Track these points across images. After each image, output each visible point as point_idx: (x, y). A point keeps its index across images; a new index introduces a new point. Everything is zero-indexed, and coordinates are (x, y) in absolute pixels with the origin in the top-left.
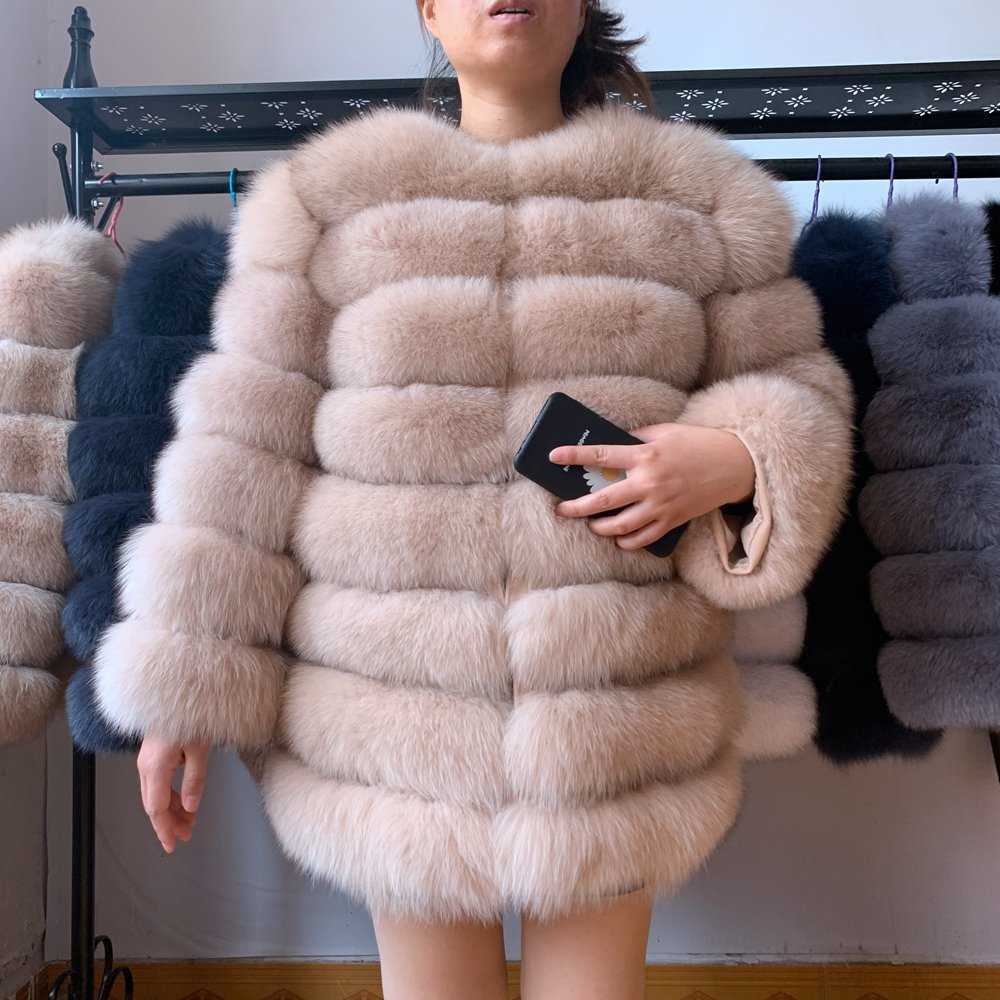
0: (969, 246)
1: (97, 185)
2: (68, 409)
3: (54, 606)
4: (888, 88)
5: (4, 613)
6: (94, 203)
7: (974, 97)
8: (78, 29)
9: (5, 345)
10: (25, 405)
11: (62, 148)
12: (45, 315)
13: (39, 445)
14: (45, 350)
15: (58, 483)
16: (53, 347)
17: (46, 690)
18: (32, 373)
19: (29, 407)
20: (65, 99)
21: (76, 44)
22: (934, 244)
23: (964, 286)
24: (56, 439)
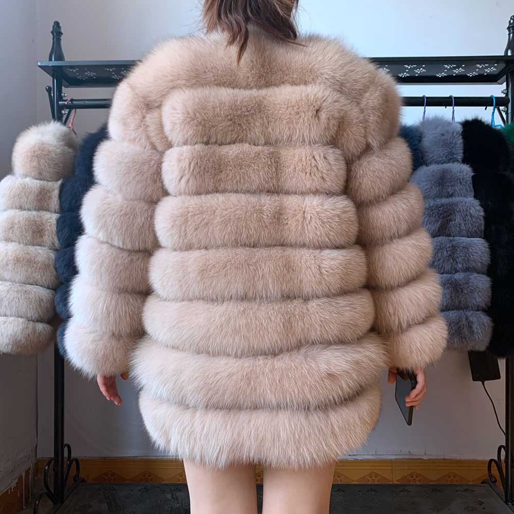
0: (454, 142)
1: (65, 104)
2: (56, 208)
3: (51, 295)
4: (424, 66)
5: (29, 298)
6: (63, 112)
7: (462, 70)
8: (56, 32)
9: (28, 180)
10: (37, 207)
11: (50, 88)
12: (45, 166)
13: (43, 225)
14: (45, 182)
15: (52, 241)
16: (49, 181)
17: (48, 332)
18: (40, 193)
19: (39, 208)
20: (52, 66)
21: (55, 39)
22: (439, 140)
23: (451, 159)
24: (51, 222)
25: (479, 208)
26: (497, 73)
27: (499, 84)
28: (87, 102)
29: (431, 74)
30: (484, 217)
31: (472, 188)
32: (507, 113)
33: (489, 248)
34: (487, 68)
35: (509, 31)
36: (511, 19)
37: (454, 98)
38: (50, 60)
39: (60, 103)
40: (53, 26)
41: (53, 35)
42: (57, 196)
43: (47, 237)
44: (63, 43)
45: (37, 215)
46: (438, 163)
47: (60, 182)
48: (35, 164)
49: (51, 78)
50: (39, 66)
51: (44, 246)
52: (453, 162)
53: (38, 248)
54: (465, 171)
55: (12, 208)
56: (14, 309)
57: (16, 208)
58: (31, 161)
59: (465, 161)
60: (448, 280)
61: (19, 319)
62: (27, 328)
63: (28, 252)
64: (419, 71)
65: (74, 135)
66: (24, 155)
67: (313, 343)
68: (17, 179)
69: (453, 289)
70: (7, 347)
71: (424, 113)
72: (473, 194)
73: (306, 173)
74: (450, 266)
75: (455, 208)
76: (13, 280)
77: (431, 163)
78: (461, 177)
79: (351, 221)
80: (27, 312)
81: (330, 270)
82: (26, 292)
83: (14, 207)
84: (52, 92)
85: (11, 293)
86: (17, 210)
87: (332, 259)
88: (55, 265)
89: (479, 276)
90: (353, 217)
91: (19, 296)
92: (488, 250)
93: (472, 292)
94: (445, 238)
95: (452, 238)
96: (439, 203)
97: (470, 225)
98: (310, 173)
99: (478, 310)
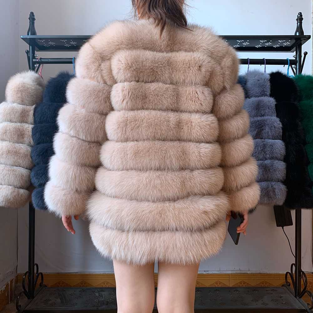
0: (265, 84)
1: (36, 61)
2: (32, 122)
3: (28, 173)
4: (248, 41)
5: (16, 174)
6: (35, 66)
7: (270, 44)
8: (31, 18)
9: (15, 105)
10: (20, 121)
11: (28, 51)
12: (25, 96)
13: (24, 131)
14: (25, 106)
15: (29, 141)
16: (28, 105)
17: (26, 194)
18: (22, 112)
19: (21, 121)
20: (29, 38)
21: (31, 23)
22: (256, 83)
23: (263, 94)
24: (28, 130)
25: (279, 122)
26: (290, 46)
27: (292, 52)
28: (49, 60)
29: (252, 46)
30: (282, 128)
31: (275, 111)
32: (296, 69)
33: (285, 146)
34: (284, 42)
35: (298, 21)
36: (299, 14)
37: (266, 59)
38: (28, 34)
39: (34, 60)
40: (30, 15)
41: (30, 20)
42: (32, 114)
43: (26, 138)
44: (35, 24)
45: (21, 125)
46: (256, 96)
47: (34, 106)
48: (19, 95)
49: (28, 45)
50: (22, 38)
51: (25, 144)
52: (265, 96)
53: (21, 144)
54: (271, 101)
55: (6, 121)
56: (6, 180)
57: (8, 121)
58: (17, 93)
59: (271, 95)
60: (261, 164)
61: (10, 186)
62: (14, 192)
63: (15, 147)
64: (246, 44)
65: (42, 79)
66: (13, 90)
67: (196, 194)
68: (8, 104)
69: (264, 169)
70: (2, 203)
71: (248, 68)
72: (276, 114)
73: (192, 101)
74: (262, 156)
75: (266, 123)
76: (6, 163)
77: (251, 97)
78: (269, 105)
79: (216, 128)
80: (14, 182)
81: (205, 154)
82: (13, 170)
83: (6, 120)
84: (29, 54)
85: (5, 171)
86: (9, 123)
87: (206, 148)
88: (31, 155)
89: (279, 162)
90: (217, 126)
91: (10, 173)
92: (284, 147)
93: (275, 170)
94: (259, 140)
95: (263, 140)
96: (256, 120)
97: (274, 132)
98: (195, 101)
99: (279, 182)
